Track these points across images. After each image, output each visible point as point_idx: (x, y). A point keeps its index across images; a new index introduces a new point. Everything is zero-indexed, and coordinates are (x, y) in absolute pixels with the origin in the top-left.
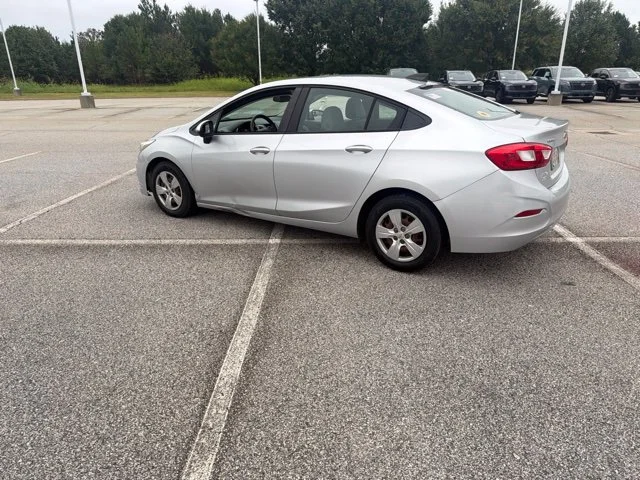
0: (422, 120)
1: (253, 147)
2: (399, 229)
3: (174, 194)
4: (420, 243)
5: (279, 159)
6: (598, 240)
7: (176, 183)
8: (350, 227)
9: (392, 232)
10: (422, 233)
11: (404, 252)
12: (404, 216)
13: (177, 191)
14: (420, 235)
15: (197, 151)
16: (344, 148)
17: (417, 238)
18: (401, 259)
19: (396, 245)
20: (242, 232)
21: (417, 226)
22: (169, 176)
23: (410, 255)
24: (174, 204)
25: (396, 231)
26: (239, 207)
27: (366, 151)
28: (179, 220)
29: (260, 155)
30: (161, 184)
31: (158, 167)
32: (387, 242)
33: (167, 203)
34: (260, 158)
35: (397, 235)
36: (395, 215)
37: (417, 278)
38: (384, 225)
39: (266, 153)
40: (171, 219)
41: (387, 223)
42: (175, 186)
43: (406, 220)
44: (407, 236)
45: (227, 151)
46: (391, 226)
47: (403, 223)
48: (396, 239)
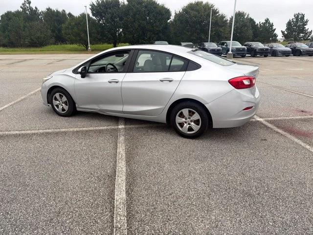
0: (197, 66)
1: (110, 79)
2: (187, 118)
3: (63, 105)
4: (198, 125)
5: (124, 85)
6: (270, 119)
7: (64, 99)
8: (163, 118)
9: (184, 120)
10: (199, 120)
11: (190, 129)
12: (190, 112)
13: (66, 103)
14: (198, 120)
15: (77, 82)
16: (159, 80)
17: (197, 122)
18: (188, 133)
19: (186, 126)
20: (103, 123)
21: (196, 116)
22: (60, 95)
23: (193, 130)
24: (63, 110)
25: (186, 119)
26: (100, 110)
27: (170, 81)
28: (66, 118)
29: (113, 83)
30: (56, 99)
31: (55, 91)
32: (182, 125)
33: (59, 110)
34: (114, 85)
35: (186, 121)
36: (185, 111)
37: (197, 141)
38: (179, 116)
39: (117, 82)
40: (62, 118)
41: (182, 115)
42: (64, 101)
43: (191, 114)
44: (191, 121)
45: (94, 82)
46: (183, 117)
47: (189, 115)
48: (186, 123)
